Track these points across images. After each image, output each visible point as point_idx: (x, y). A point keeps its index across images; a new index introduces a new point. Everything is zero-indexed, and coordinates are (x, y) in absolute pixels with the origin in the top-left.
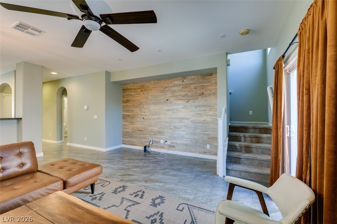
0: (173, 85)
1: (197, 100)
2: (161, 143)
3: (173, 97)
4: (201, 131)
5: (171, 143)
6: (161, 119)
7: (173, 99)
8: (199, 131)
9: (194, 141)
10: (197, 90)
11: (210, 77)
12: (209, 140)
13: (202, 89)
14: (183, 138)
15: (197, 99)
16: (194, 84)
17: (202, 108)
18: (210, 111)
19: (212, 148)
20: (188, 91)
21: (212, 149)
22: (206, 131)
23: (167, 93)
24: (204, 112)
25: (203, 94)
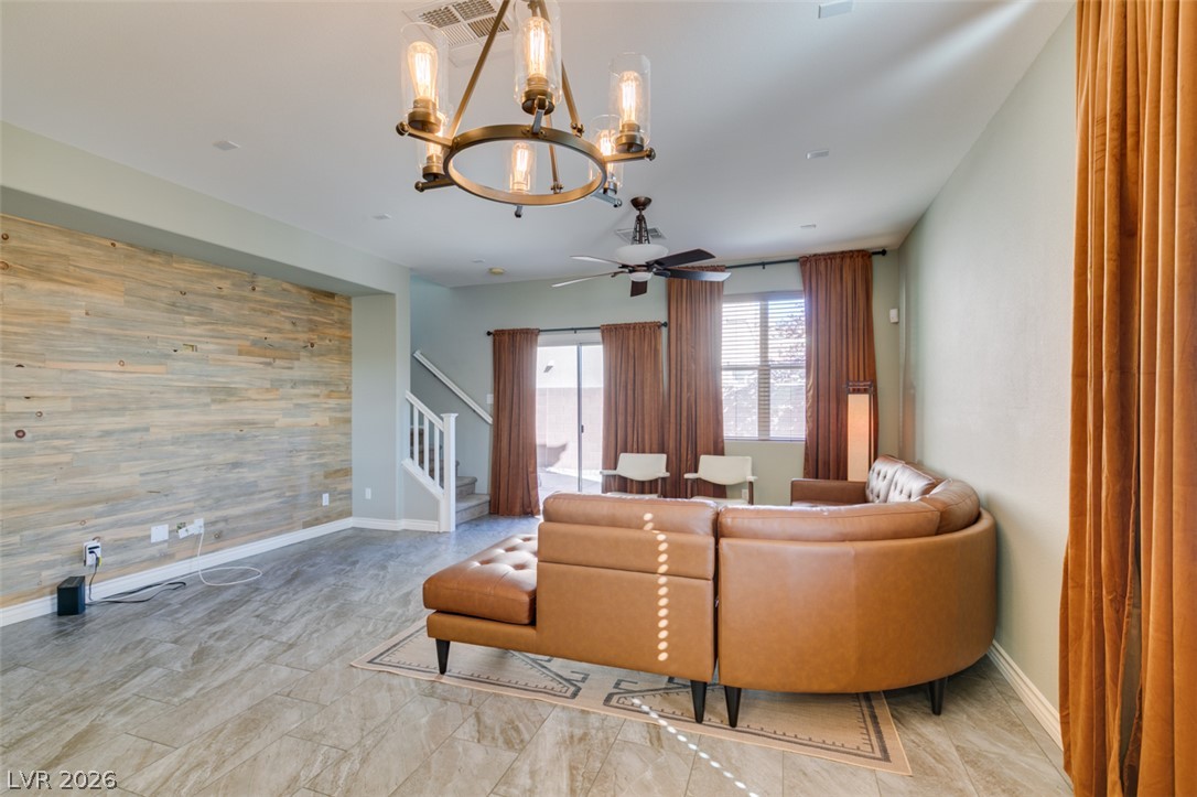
0: (214, 292)
1: (296, 363)
2: (153, 540)
3: (213, 340)
4: (308, 459)
5: (206, 525)
6: (152, 430)
7: (212, 347)
8: (304, 458)
9: (288, 494)
10: (298, 331)
11: (330, 301)
12: (328, 481)
13: (312, 330)
14: (252, 494)
15: (298, 359)
16: (289, 307)
17: (312, 387)
18: (329, 396)
19: (335, 501)
20: (272, 330)
21: (333, 505)
22: (321, 456)
23: (187, 318)
24: (315, 400)
25: (312, 345)
